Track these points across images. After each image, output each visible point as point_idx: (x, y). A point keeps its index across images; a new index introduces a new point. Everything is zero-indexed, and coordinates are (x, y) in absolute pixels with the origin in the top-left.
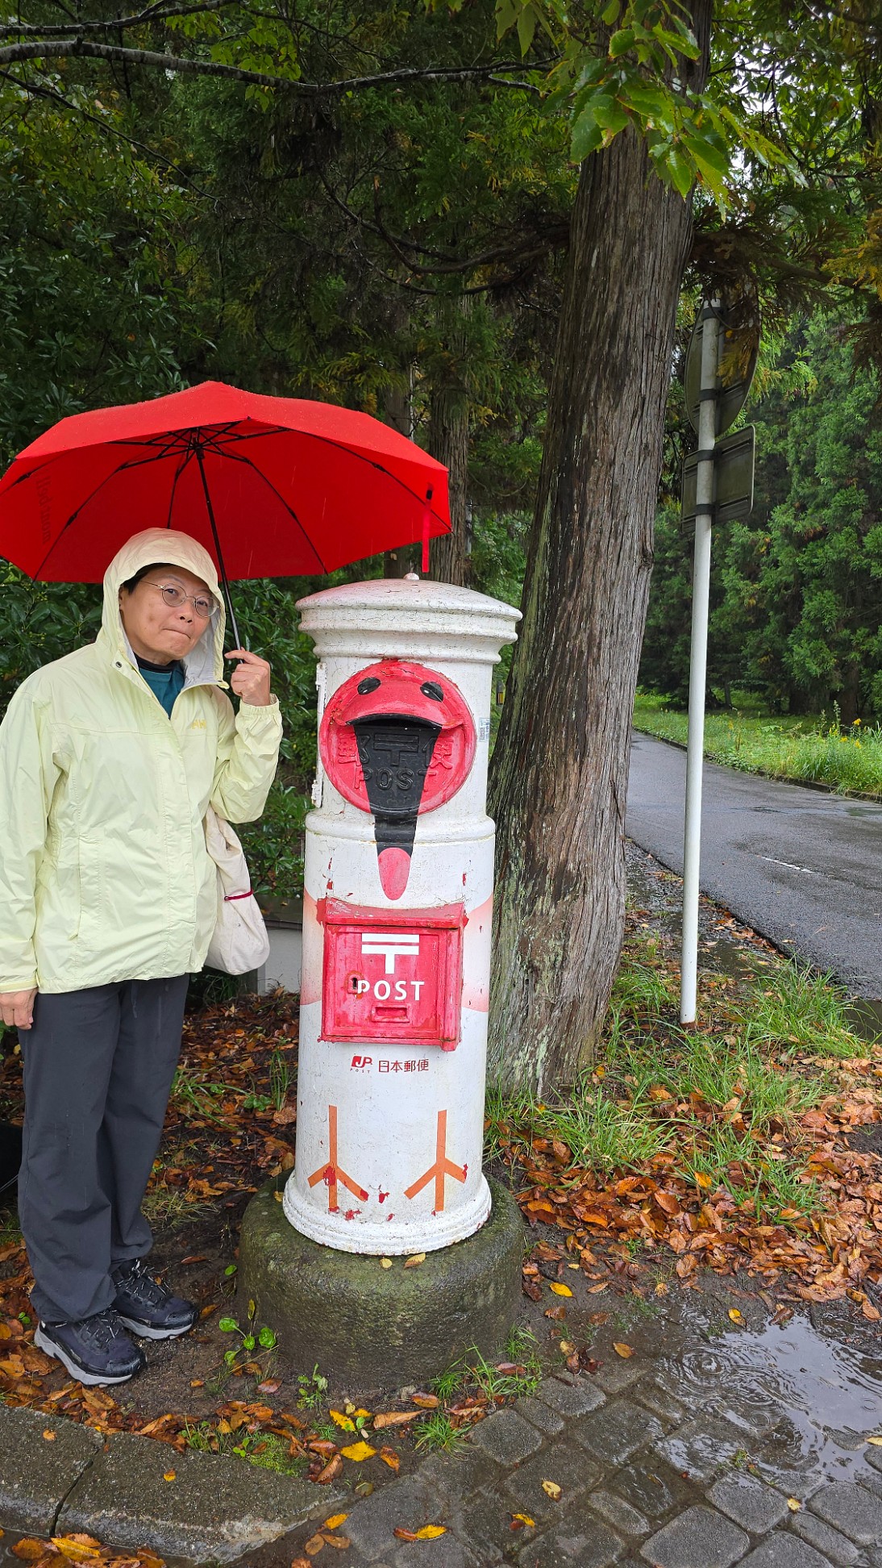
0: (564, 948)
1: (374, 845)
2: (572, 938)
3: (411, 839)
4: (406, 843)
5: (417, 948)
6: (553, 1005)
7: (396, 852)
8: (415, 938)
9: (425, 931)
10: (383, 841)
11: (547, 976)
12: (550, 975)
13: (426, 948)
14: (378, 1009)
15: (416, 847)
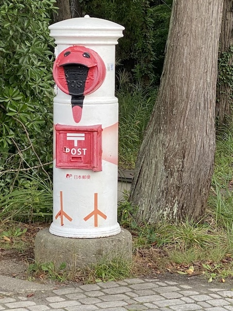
0: (183, 162)
1: (71, 105)
2: (186, 158)
3: (82, 103)
4: (81, 104)
5: (84, 138)
6: (180, 187)
7: (77, 107)
8: (83, 135)
9: (86, 133)
10: (73, 104)
11: (176, 174)
12: (177, 174)
13: (87, 138)
14: (73, 158)
15: (83, 105)
